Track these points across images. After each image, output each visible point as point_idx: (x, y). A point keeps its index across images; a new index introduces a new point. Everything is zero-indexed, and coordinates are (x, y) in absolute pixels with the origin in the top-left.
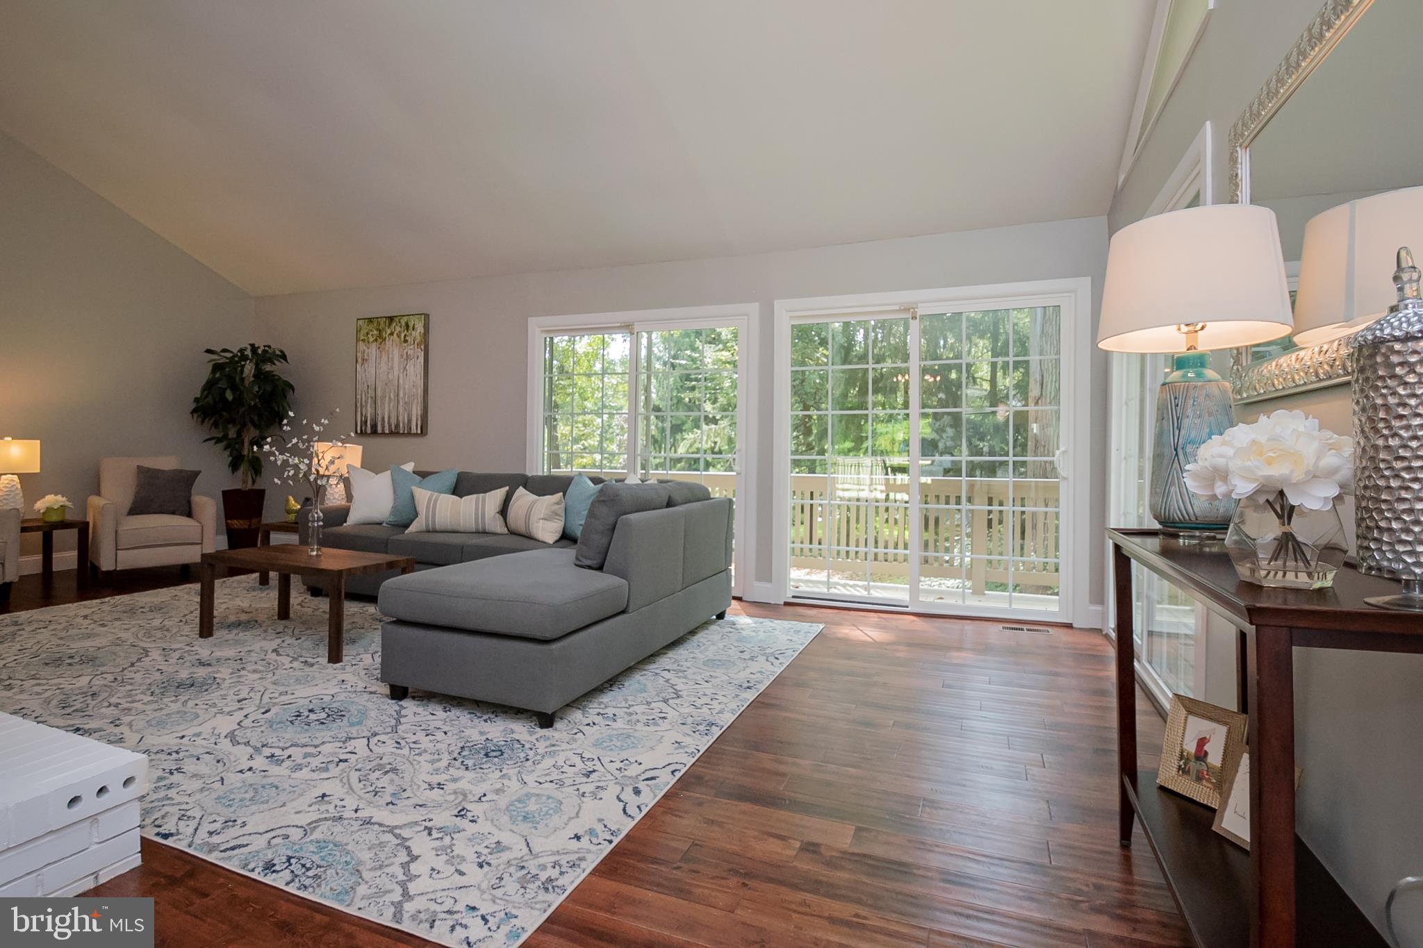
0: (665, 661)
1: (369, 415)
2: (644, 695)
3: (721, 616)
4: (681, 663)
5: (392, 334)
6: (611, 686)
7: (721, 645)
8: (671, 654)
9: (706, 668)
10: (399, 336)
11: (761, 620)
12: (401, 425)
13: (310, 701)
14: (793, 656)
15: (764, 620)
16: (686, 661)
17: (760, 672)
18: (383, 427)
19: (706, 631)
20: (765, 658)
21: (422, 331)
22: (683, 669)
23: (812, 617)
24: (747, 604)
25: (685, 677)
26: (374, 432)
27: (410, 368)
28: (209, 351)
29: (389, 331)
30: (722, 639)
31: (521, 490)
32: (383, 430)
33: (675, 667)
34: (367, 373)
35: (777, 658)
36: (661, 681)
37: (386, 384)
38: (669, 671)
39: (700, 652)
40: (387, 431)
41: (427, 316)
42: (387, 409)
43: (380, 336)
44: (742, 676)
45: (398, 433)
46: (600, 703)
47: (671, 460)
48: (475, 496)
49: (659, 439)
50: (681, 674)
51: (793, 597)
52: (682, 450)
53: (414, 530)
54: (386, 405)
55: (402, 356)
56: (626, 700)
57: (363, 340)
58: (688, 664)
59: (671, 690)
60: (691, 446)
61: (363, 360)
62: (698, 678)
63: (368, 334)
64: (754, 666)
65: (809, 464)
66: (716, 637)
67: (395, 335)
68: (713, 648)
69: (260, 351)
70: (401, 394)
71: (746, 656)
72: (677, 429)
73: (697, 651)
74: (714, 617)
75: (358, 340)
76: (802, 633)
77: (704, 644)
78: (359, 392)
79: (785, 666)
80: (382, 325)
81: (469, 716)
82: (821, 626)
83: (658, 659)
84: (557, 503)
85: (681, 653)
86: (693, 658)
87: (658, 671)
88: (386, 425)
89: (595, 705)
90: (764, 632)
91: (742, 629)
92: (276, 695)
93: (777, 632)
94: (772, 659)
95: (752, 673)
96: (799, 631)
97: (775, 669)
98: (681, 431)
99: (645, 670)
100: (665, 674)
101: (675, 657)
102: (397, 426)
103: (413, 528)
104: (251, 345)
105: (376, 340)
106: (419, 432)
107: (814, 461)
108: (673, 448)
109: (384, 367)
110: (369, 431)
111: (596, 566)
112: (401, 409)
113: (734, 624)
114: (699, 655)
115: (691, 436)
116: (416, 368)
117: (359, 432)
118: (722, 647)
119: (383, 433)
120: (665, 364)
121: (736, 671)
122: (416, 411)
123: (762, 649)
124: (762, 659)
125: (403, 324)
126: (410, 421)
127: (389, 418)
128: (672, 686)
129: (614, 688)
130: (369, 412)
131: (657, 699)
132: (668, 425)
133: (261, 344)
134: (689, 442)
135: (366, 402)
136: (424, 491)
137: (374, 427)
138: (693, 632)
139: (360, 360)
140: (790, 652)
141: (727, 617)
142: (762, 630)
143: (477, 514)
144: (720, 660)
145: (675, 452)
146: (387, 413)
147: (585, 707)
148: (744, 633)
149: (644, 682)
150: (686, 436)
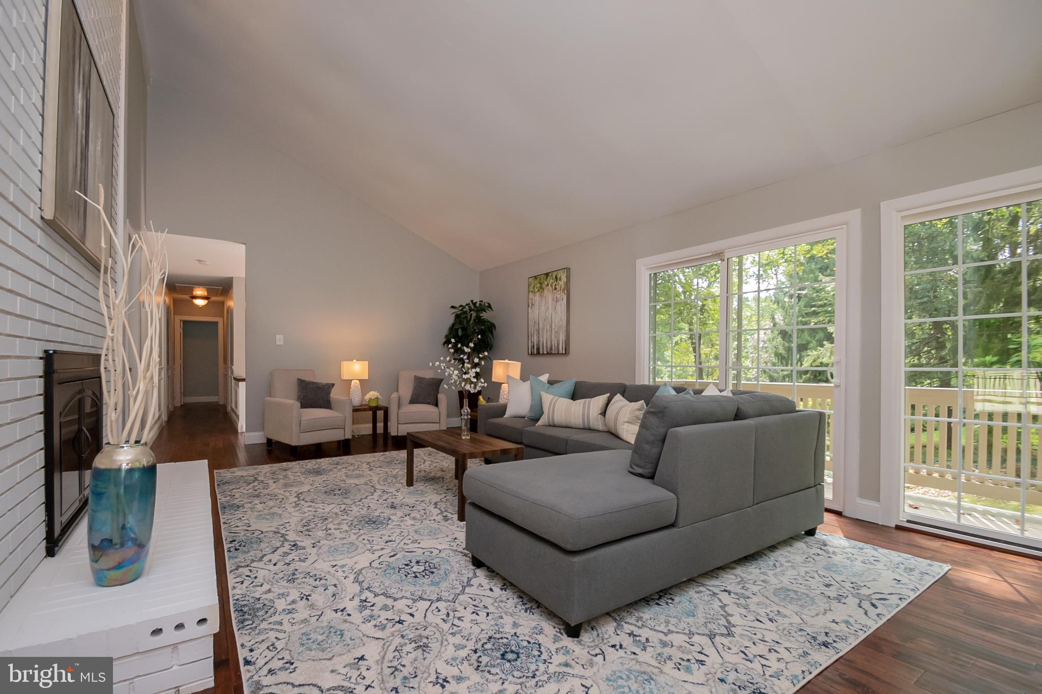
0: (729, 580)
1: (535, 342)
2: (691, 620)
3: (811, 533)
4: (747, 585)
5: (548, 285)
6: (660, 597)
7: (802, 571)
8: (739, 571)
9: (776, 599)
10: (552, 286)
11: (861, 545)
12: (553, 348)
13: (424, 553)
14: (898, 605)
15: (866, 546)
16: (754, 583)
17: (847, 622)
18: (543, 349)
19: (789, 549)
20: (858, 601)
21: (565, 280)
22: (747, 593)
23: (934, 551)
24: (847, 521)
25: (746, 607)
26: (538, 353)
27: (558, 308)
28: (453, 307)
29: (546, 283)
30: (805, 562)
31: (618, 397)
32: (543, 351)
33: (738, 589)
34: (534, 314)
35: (874, 605)
36: (716, 604)
37: (545, 320)
38: (729, 593)
39: (775, 575)
40: (545, 353)
41: (568, 270)
42: (545, 337)
43: (541, 287)
44: (821, 623)
45: (552, 354)
46: (639, 619)
47: (798, 372)
48: (584, 400)
49: (786, 356)
50: (742, 601)
51: (908, 521)
52: (806, 364)
53: (541, 424)
54: (545, 334)
55: (553, 299)
56: (667, 623)
57: (532, 291)
58: (755, 589)
59: (723, 622)
60: (814, 361)
61: (532, 305)
62: (762, 612)
63: (534, 286)
64: (840, 612)
65: (940, 376)
66: (799, 559)
67: (549, 286)
68: (791, 573)
69: (478, 305)
70: (553, 327)
71: (832, 592)
72: (803, 348)
73: (770, 573)
74: (803, 533)
75: (529, 292)
76: (916, 573)
77: (782, 565)
78: (530, 327)
79: (884, 620)
80: (542, 279)
81: (516, 600)
82: (946, 567)
83: (722, 573)
84: (639, 410)
85: (751, 572)
86: (763, 581)
87: (716, 590)
88: (545, 348)
89: (632, 620)
90: (863, 562)
91: (834, 553)
92: (409, 542)
93: (880, 566)
94: (866, 605)
95: (834, 621)
96: (911, 570)
97: (870, 623)
98: (806, 349)
99: (703, 585)
100: (724, 597)
101: (743, 575)
102: (551, 348)
103: (540, 423)
104: (472, 301)
105: (539, 290)
106: (564, 352)
107: (949, 373)
108: (799, 363)
109: (543, 308)
110: (535, 353)
111: (648, 475)
112: (553, 336)
113: (825, 545)
114: (773, 580)
115: (815, 353)
116: (562, 306)
117: (530, 353)
118: (803, 574)
119: (543, 354)
120: (791, 297)
121: (813, 613)
122: (562, 337)
123: (855, 586)
124: (852, 601)
125: (554, 277)
126: (558, 345)
127: (547, 343)
128: (727, 615)
129: (662, 602)
130: (535, 339)
131: (703, 630)
132: (794, 345)
133: (477, 300)
134: (813, 358)
135: (534, 333)
136: (549, 395)
137: (538, 349)
138: (773, 548)
139: (530, 305)
140: (894, 600)
141: (819, 535)
142: (861, 559)
143: (583, 415)
144: (795, 592)
145: (801, 365)
146: (546, 340)
147: (622, 619)
148: (836, 559)
149: (697, 601)
150: (810, 353)
